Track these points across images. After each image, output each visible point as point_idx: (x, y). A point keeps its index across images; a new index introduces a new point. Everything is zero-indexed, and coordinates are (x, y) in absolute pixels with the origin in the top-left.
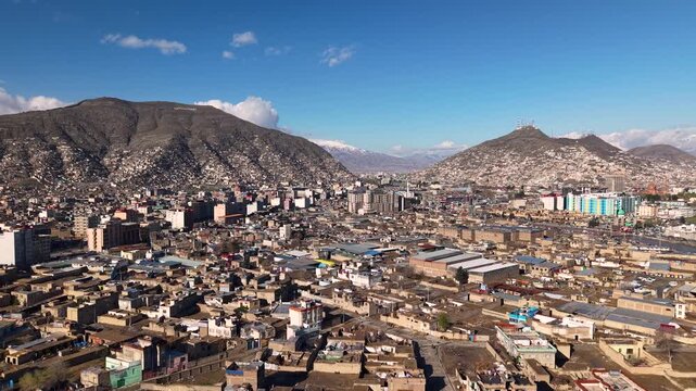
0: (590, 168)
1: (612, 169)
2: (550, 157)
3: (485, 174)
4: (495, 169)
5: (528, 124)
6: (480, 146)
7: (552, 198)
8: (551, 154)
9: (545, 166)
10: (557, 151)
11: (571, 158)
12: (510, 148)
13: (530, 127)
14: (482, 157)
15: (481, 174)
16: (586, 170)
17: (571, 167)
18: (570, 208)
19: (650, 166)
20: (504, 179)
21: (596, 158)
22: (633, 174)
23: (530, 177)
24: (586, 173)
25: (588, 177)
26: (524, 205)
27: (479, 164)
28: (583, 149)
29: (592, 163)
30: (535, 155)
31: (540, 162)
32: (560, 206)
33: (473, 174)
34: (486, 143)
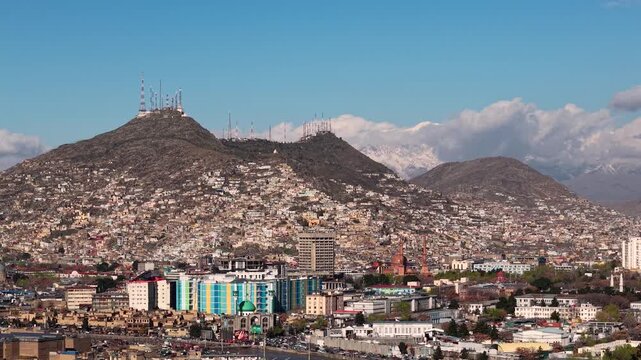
0: (293, 215)
1: (341, 218)
2: (211, 191)
3: (55, 234)
4: (82, 219)
5: (167, 104)
6: (47, 157)
7: (145, 285)
8: (214, 181)
9: (199, 211)
10: (230, 175)
11: (257, 191)
12: (120, 165)
13: (170, 111)
14: (50, 189)
15: (46, 232)
16: (283, 223)
17: (253, 215)
18: (184, 305)
19: (450, 211)
20: (100, 245)
21: (311, 194)
22: (384, 231)
23: (163, 239)
24: (283, 230)
25: (285, 239)
26: (89, 301)
27: (43, 208)
28: (286, 170)
29: (299, 206)
30: (177, 183)
31: (189, 203)
32: (164, 302)
33: (25, 233)
34: (62, 151)
